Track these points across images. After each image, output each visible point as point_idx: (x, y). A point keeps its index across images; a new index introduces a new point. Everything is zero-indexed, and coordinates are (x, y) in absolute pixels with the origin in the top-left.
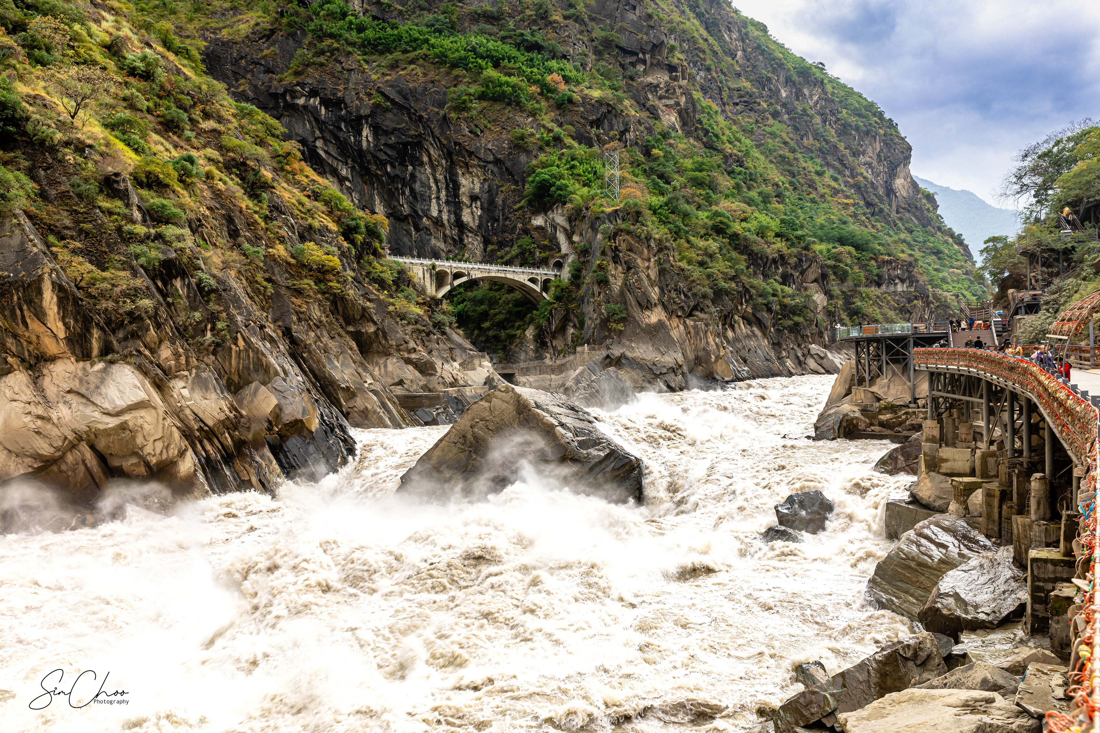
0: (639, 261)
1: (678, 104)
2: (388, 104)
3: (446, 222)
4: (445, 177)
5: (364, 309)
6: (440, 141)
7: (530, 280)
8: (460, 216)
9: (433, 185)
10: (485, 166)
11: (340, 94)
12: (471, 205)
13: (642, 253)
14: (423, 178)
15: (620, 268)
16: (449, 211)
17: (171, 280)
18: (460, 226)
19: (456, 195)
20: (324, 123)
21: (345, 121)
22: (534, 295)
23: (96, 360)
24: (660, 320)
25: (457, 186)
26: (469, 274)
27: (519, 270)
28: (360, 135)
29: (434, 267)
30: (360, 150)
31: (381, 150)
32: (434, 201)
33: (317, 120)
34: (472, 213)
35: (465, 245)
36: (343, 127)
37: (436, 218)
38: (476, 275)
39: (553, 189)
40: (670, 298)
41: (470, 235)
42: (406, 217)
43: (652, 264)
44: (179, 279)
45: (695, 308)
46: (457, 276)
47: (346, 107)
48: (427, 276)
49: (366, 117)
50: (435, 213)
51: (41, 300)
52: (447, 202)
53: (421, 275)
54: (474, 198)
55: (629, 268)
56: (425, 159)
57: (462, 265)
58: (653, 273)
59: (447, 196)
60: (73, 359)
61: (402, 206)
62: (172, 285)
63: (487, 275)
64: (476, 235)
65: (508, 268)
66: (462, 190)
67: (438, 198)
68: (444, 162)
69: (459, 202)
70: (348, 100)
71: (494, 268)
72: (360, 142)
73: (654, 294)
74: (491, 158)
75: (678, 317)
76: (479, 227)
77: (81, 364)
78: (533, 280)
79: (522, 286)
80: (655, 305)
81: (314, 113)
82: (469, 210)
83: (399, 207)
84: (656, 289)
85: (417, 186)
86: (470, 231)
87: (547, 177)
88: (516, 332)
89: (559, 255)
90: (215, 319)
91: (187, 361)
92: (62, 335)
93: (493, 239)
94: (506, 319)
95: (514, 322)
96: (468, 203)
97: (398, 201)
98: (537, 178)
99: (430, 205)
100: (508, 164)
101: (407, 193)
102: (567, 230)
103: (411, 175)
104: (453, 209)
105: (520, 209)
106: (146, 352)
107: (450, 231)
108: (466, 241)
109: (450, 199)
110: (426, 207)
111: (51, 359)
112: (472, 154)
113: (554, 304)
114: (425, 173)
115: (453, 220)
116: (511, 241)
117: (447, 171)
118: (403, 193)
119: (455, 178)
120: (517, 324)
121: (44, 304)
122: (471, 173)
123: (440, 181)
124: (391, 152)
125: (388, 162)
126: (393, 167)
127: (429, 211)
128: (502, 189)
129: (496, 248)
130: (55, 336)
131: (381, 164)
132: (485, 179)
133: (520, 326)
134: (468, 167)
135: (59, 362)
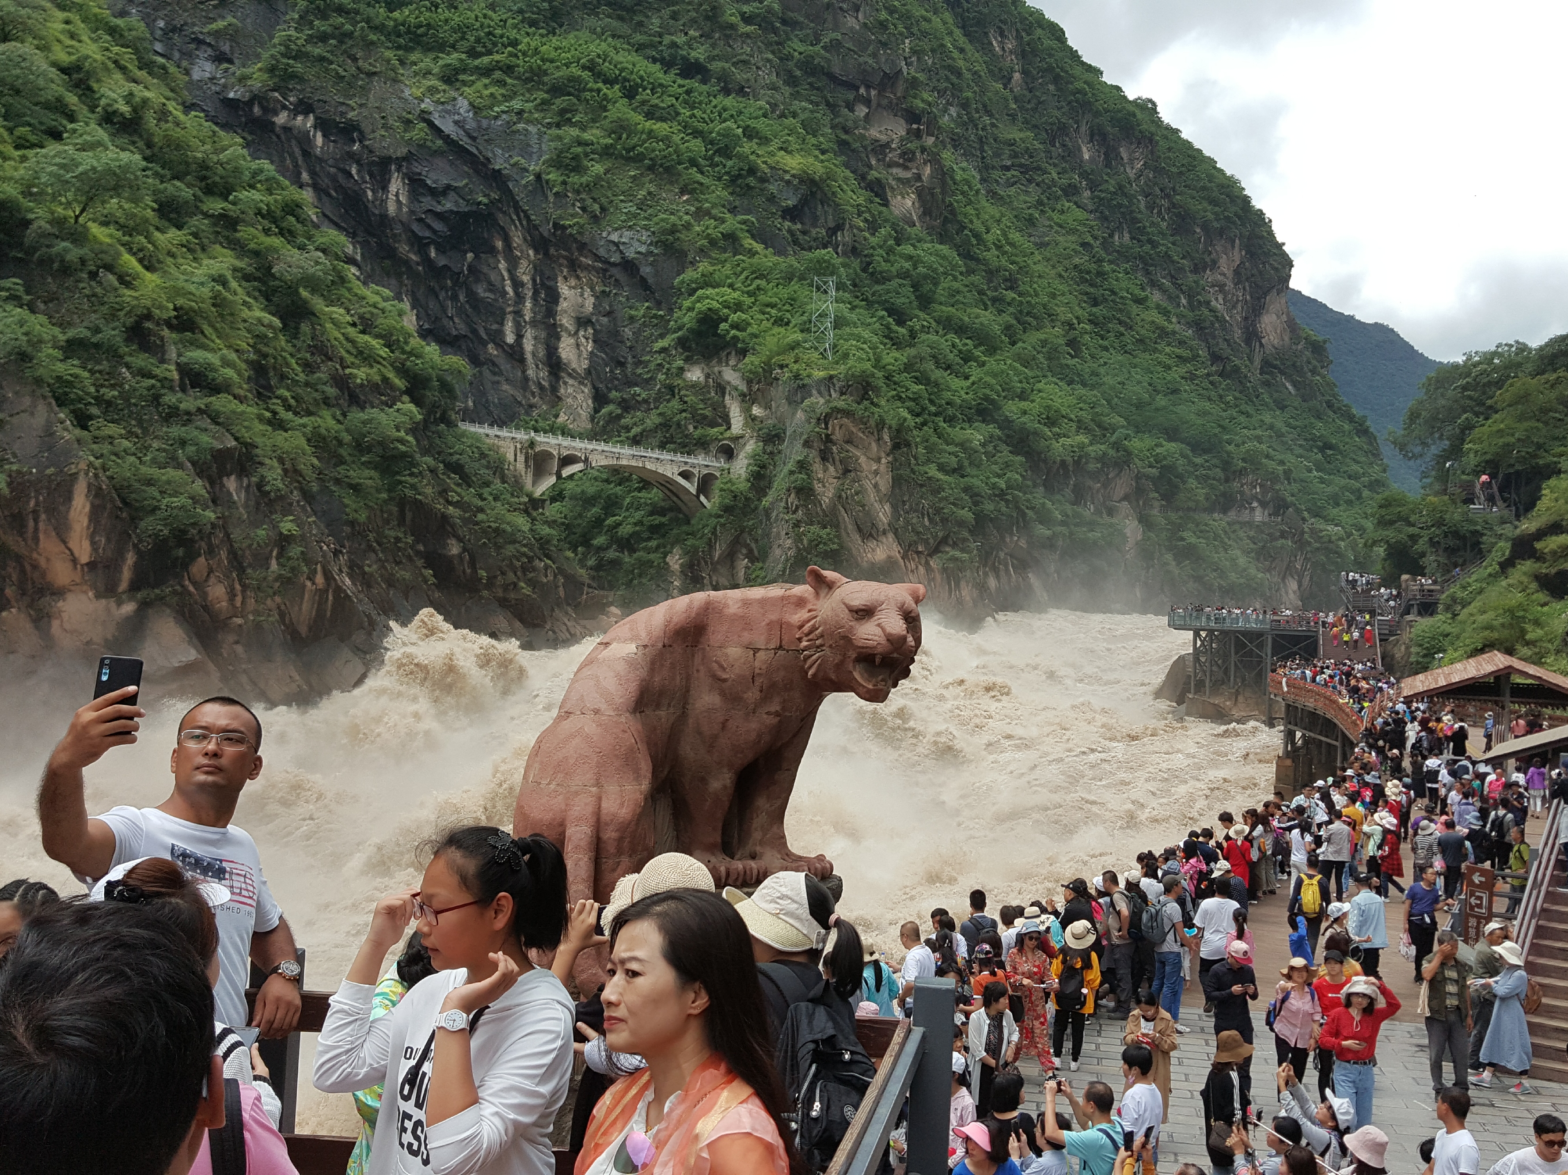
0: (862, 459)
1: (918, 177)
2: (439, 142)
3: (529, 357)
4: (533, 279)
6: (528, 217)
7: (682, 474)
8: (556, 347)
9: (509, 290)
10: (606, 270)
11: (351, 115)
12: (576, 333)
13: (867, 448)
14: (493, 277)
15: (832, 469)
16: (535, 338)
17: (220, 478)
18: (555, 365)
19: (551, 313)
20: (320, 160)
21: (358, 162)
22: (685, 498)
23: (124, 597)
24: (889, 557)
25: (554, 297)
26: (587, 459)
27: (666, 456)
28: (385, 188)
29: (532, 444)
30: (384, 216)
31: (420, 220)
32: (510, 317)
33: (306, 154)
34: (578, 345)
35: (560, 399)
36: (354, 171)
37: (511, 346)
38: (598, 461)
39: (723, 326)
40: (908, 522)
41: (571, 381)
42: (457, 338)
43: (883, 468)
44: (233, 477)
45: (944, 541)
46: (568, 460)
47: (362, 138)
48: (521, 458)
49: (399, 161)
50: (510, 339)
51: (68, 508)
52: (533, 323)
53: (511, 457)
54: (582, 322)
55: (847, 471)
56: (499, 244)
57: (578, 444)
58: (884, 482)
59: (533, 310)
60: (90, 594)
61: (451, 318)
62: (222, 485)
63: (615, 461)
64: (582, 383)
65: (649, 453)
66: (563, 305)
67: (518, 313)
68: (531, 252)
69: (555, 325)
70: (366, 127)
72: (384, 202)
73: (883, 514)
74: (615, 258)
75: (918, 553)
76: (588, 372)
77: (104, 601)
78: (685, 475)
79: (666, 484)
80: (884, 533)
81: (305, 141)
82: (572, 341)
83: (445, 321)
84: (887, 507)
85: (481, 291)
86: (570, 375)
87: (715, 305)
88: (652, 556)
89: (727, 434)
90: (284, 541)
91: (243, 602)
92: (84, 559)
93: (614, 394)
94: (634, 533)
95: (649, 539)
96: (572, 329)
97: (444, 309)
98: (698, 305)
99: (502, 324)
100: (646, 270)
101: (462, 298)
102: (743, 395)
103: (470, 267)
104: (543, 335)
105: (664, 350)
106: (191, 588)
107: (536, 372)
108: (562, 391)
109: (539, 317)
110: (495, 327)
111: (59, 593)
112: (582, 247)
113: (720, 516)
114: (496, 268)
115: (542, 353)
116: (645, 401)
117: (537, 269)
118: (455, 298)
119: (551, 283)
120: (653, 543)
121: (72, 514)
122: (578, 278)
123: (522, 285)
124: (438, 226)
125: (433, 242)
126: (440, 250)
127: (501, 333)
128: (633, 312)
129: (619, 411)
130: (74, 561)
131: (419, 244)
132: (603, 292)
133: (658, 547)
134: (574, 266)
135: (70, 597)
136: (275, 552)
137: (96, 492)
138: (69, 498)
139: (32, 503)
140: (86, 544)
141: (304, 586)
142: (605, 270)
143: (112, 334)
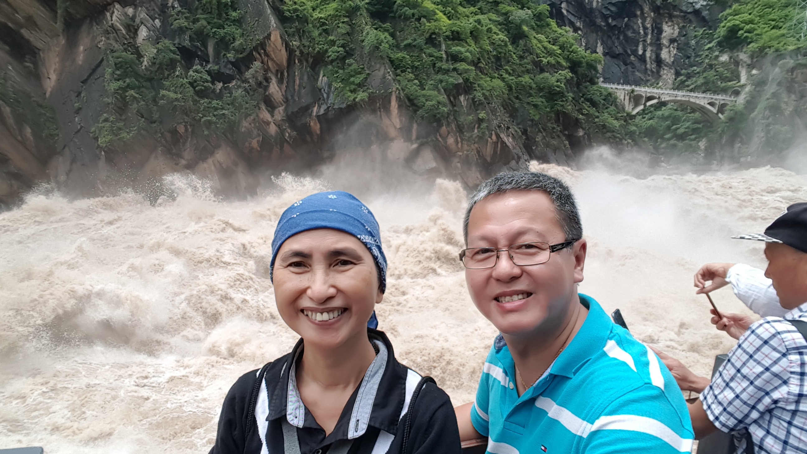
3: (648, 59)
4: (652, 25)
5: (577, 119)
7: (709, 104)
8: (660, 54)
9: (642, 31)
12: (669, 46)
14: (635, 27)
16: (652, 51)
17: (458, 96)
18: (659, 62)
19: (659, 39)
22: (711, 115)
23: (414, 142)
25: (660, 31)
26: (659, 98)
27: (701, 95)
29: (633, 91)
30: (592, 8)
31: (606, 8)
32: (641, 43)
34: (669, 52)
35: (660, 76)
37: (641, 56)
38: (665, 98)
39: (740, 32)
41: (666, 68)
42: (618, 54)
44: (463, 96)
46: (650, 98)
48: (627, 98)
50: (640, 52)
51: (390, 106)
52: (651, 44)
53: (622, 98)
56: (639, 13)
57: (655, 91)
59: (651, 39)
60: (402, 140)
61: (616, 47)
62: (459, 99)
63: (674, 98)
64: (670, 68)
65: (692, 94)
66: (664, 34)
67: (645, 41)
68: (652, 14)
69: (660, 44)
71: (680, 93)
74: (690, 10)
76: (673, 62)
77: (406, 144)
78: (711, 104)
79: (702, 109)
82: (667, 50)
83: (614, 48)
85: (630, 34)
86: (666, 65)
87: (738, 23)
88: (692, 142)
89: (738, 84)
90: (480, 121)
91: (462, 146)
92: (398, 127)
93: (683, 71)
94: (685, 132)
95: (691, 135)
96: (667, 44)
97: (614, 43)
98: (728, 24)
99: (637, 46)
100: (705, 13)
101: (621, 38)
102: (749, 65)
103: (626, 25)
104: (655, 49)
105: (709, 48)
106: (440, 139)
107: (651, 66)
108: (662, 73)
109: (653, 41)
110: (634, 48)
111: (392, 140)
112: (675, 7)
113: (727, 123)
114: (637, 23)
115: (654, 57)
116: (698, 73)
117: (654, 21)
118: (618, 38)
119: (659, 26)
120: (693, 137)
121: (391, 108)
122: (673, 21)
123: (647, 29)
124: (613, 9)
125: (611, 16)
126: (614, 19)
127: (637, 50)
128: (696, 33)
129: (685, 79)
130: (395, 127)
131: (605, 18)
132: (683, 26)
133: (696, 138)
134: (671, 17)
135: (396, 141)
136: (476, 126)
137: (399, 99)
138: (390, 102)
139: (378, 104)
140: (398, 120)
141: (488, 140)
142: (685, 16)
143: (421, 41)
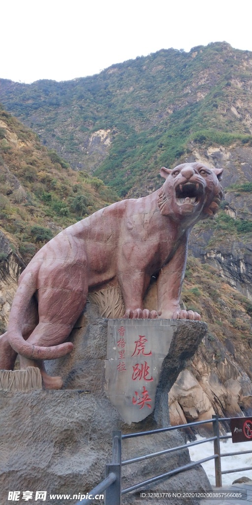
11: (230, 252)
20: (223, 263)
30: (240, 273)
31: (249, 272)
33: (220, 263)
36: (232, 264)
47: (233, 256)
49: (242, 260)
81: (219, 260)
91: (207, 369)
106: (194, 366)
136: (214, 355)
141: (222, 364)
